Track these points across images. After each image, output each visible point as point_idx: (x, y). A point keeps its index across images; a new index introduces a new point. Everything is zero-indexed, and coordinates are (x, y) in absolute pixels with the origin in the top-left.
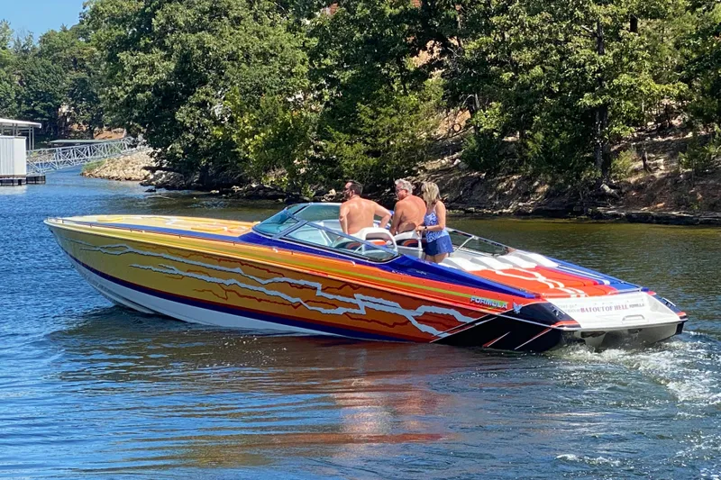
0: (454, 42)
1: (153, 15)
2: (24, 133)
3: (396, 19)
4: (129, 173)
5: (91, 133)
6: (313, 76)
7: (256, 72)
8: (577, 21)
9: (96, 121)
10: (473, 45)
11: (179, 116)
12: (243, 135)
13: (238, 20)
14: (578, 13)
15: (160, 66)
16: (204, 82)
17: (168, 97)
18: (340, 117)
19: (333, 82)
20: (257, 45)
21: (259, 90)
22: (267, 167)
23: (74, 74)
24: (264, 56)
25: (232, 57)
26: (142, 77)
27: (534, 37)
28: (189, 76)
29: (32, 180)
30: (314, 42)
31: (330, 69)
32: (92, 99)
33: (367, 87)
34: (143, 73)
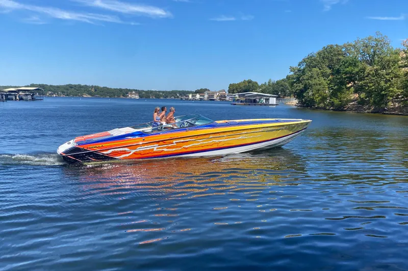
0: (356, 82)
1: (300, 77)
2: (275, 97)
3: (345, 78)
4: (293, 104)
5: (284, 97)
6: (329, 88)
7: (318, 87)
8: (382, 78)
9: (285, 95)
10: (361, 82)
11: (304, 95)
12: (316, 98)
13: (315, 78)
14: (383, 77)
15: (301, 86)
16: (308, 89)
17: (302, 91)
18: (334, 94)
19: (333, 89)
20: (318, 82)
21: (319, 90)
22: (320, 103)
23: (281, 87)
24: (320, 84)
25: (314, 85)
26: (298, 88)
27: (373, 81)
28: (306, 88)
29: (276, 105)
30: (329, 82)
31: (332, 87)
32: (284, 92)
33: (340, 90)
34: (298, 87)
